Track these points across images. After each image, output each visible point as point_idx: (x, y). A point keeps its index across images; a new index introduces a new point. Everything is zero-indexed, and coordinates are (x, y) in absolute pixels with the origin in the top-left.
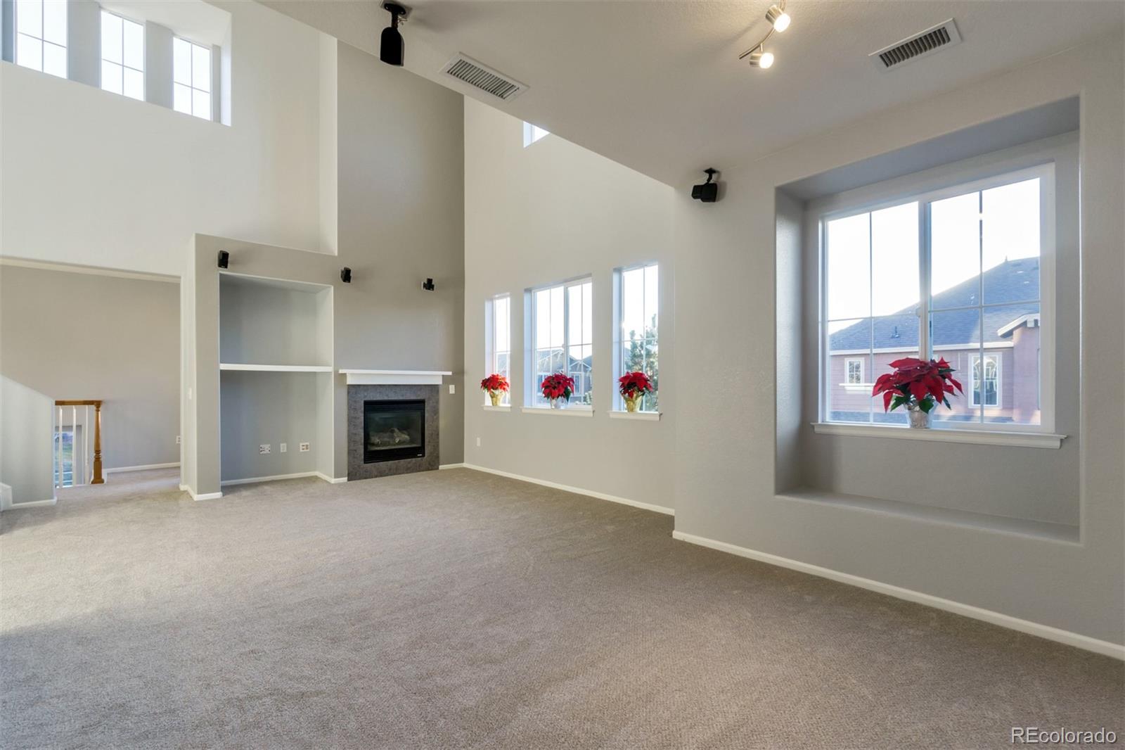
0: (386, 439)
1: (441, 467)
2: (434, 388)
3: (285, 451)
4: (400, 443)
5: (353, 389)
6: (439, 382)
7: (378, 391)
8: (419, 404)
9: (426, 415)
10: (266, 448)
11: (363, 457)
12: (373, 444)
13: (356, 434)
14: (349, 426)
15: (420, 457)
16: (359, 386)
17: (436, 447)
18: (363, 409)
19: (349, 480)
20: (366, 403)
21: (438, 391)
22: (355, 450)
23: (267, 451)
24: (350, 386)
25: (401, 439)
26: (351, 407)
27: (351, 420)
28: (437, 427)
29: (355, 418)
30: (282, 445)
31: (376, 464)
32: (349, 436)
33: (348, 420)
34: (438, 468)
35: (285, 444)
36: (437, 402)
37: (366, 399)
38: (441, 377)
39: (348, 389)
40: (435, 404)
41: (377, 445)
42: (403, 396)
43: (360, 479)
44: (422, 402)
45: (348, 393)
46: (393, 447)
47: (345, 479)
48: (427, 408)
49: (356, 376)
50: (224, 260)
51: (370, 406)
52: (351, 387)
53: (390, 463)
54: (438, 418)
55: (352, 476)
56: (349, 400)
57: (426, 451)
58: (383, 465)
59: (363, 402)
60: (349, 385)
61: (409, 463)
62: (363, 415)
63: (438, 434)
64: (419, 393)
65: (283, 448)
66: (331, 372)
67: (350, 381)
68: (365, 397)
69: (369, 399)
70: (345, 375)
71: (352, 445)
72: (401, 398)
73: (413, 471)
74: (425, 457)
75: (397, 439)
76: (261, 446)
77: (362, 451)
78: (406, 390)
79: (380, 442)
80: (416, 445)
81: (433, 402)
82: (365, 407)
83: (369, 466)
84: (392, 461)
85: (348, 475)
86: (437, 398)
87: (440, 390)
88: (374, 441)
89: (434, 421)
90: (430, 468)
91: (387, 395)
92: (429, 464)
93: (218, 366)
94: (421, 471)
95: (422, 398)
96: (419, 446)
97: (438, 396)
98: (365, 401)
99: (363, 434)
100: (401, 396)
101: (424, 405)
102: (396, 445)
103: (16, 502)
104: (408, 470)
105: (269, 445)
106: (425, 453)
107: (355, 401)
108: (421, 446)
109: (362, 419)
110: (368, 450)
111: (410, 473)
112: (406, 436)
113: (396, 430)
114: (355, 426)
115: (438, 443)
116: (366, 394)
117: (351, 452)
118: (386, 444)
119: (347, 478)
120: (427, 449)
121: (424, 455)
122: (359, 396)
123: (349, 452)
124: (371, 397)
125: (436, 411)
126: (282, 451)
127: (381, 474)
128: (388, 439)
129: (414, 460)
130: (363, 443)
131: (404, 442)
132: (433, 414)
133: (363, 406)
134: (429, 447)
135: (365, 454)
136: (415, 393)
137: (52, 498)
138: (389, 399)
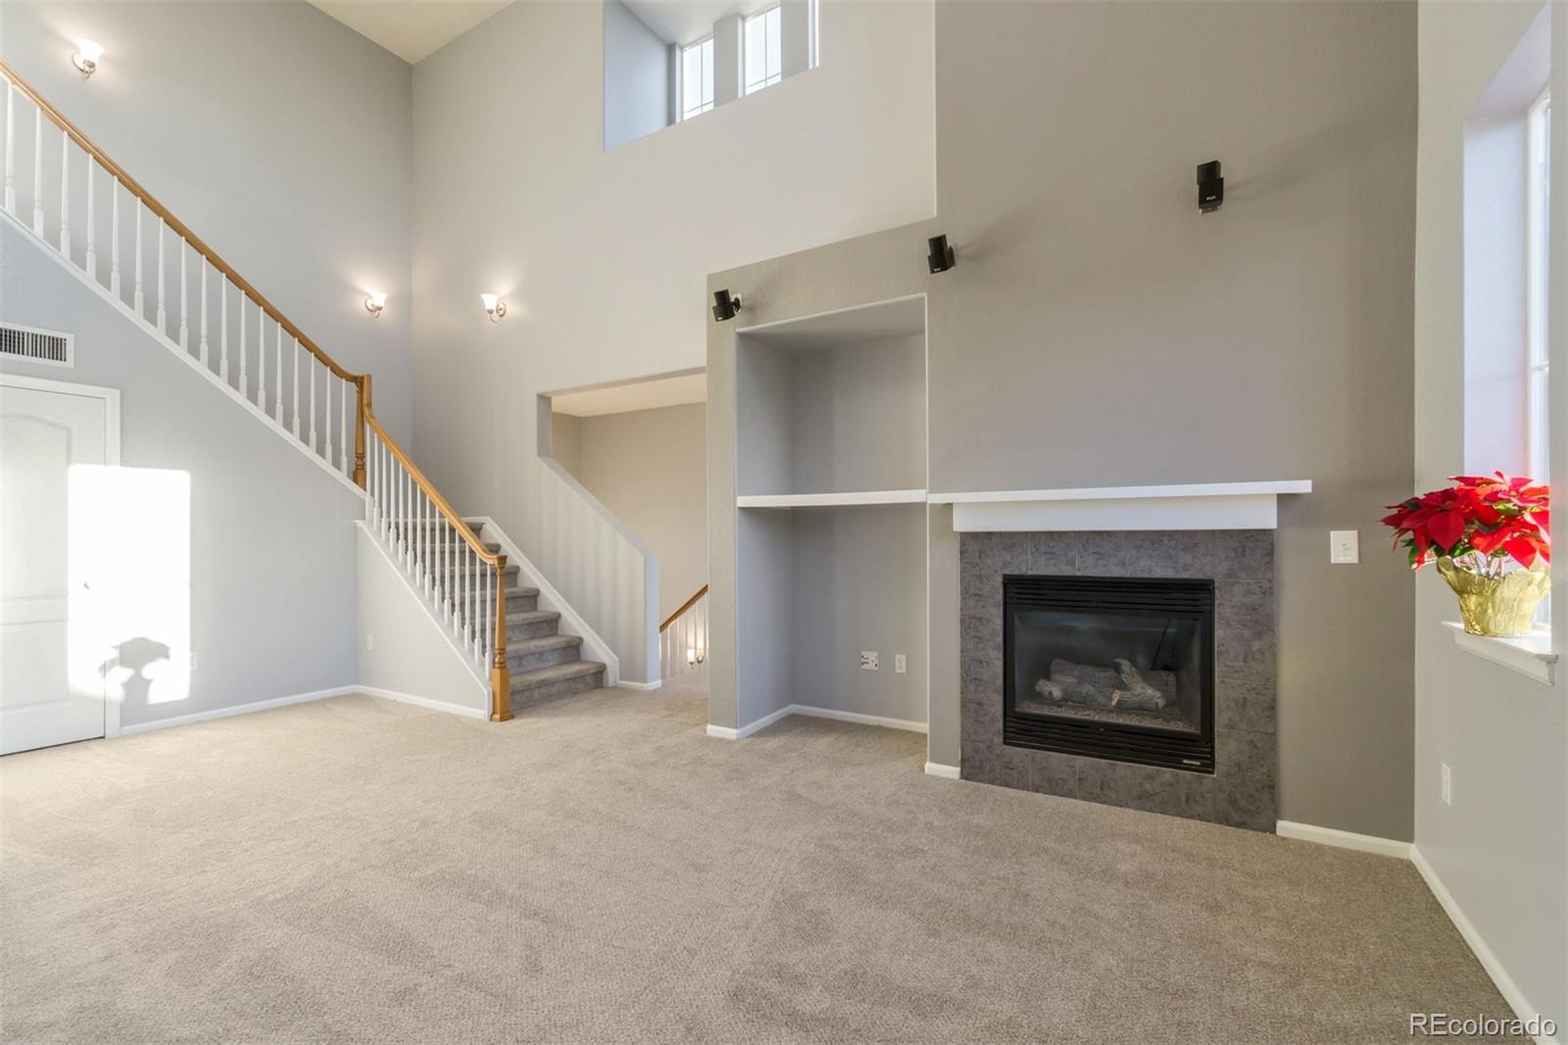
0: (1088, 689)
1: (1286, 828)
2: (1254, 546)
3: (904, 671)
4: (1121, 708)
5: (975, 544)
6: (1266, 518)
9: (1220, 633)
10: (872, 658)
11: (1000, 725)
12: (1037, 697)
13: (981, 661)
15: (1189, 768)
16: (989, 535)
17: (1265, 747)
18: (1000, 597)
19: (963, 776)
20: (1011, 583)
21: (1271, 552)
22: (980, 704)
23: (871, 666)
24: (964, 536)
25: (1127, 695)
26: (969, 592)
27: (969, 624)
28: (1270, 682)
29: (980, 619)
30: (898, 656)
31: (1040, 754)
32: (963, 664)
33: (962, 621)
34: (1272, 830)
36: (1269, 591)
37: (1007, 572)
38: (1274, 501)
39: (962, 544)
40: (1256, 599)
41: (1051, 701)
42: (1123, 564)
43: (992, 781)
44: (1202, 589)
45: (962, 552)
46: (1105, 718)
47: (953, 772)
48: (1226, 610)
49: (976, 510)
51: (1021, 593)
52: (968, 538)
53: (1081, 761)
54: (1272, 653)
55: (973, 768)
56: (963, 571)
57: (1221, 753)
58: (1058, 761)
59: (1000, 579)
60: (960, 534)
61: (1151, 778)
62: (1000, 612)
64: (1188, 558)
65: (900, 663)
66: (923, 504)
67: (961, 523)
68: (1005, 565)
69: (1017, 573)
70: (949, 508)
71: (972, 687)
72: (1115, 571)
73: (1163, 808)
74: (1212, 773)
75: (1117, 696)
76: (863, 653)
77: (998, 709)
78: (1137, 548)
79: (1057, 693)
80: (1178, 726)
81: (1249, 592)
82: (1005, 593)
83: (1018, 754)
84: (1089, 759)
85: (963, 763)
86: (1270, 576)
87: (1276, 552)
88: (1037, 689)
89: (1254, 659)
90: (1236, 818)
91: (1072, 563)
92: (1233, 802)
93: (735, 501)
94: (1192, 817)
95: (1200, 576)
96: (1192, 730)
97: (1271, 569)
98: (1005, 577)
99: (998, 665)
100: (1116, 565)
101: (1212, 598)
102: (1111, 711)
103: (621, 679)
104: (1143, 800)
105: (876, 654)
106: (1212, 759)
107: (980, 577)
108: (1198, 732)
109: (999, 622)
110: (1018, 709)
111: (1150, 810)
112: (1150, 691)
113: (1125, 665)
114: (979, 639)
115: (1272, 738)
116: (1008, 557)
117: (970, 707)
118: (1084, 703)
119: (958, 769)
120: (1225, 749)
121: (1209, 766)
122: (990, 562)
123: (963, 706)
124: (1023, 566)
125: (1262, 623)
126: (898, 671)
127: (1051, 786)
128: (1092, 690)
129: (1167, 773)
130: (1001, 689)
131: (1141, 709)
132: (1246, 633)
133: (1001, 591)
134: (1232, 745)
135: (1005, 720)
136: (1170, 557)
137: (645, 681)
138: (1078, 574)
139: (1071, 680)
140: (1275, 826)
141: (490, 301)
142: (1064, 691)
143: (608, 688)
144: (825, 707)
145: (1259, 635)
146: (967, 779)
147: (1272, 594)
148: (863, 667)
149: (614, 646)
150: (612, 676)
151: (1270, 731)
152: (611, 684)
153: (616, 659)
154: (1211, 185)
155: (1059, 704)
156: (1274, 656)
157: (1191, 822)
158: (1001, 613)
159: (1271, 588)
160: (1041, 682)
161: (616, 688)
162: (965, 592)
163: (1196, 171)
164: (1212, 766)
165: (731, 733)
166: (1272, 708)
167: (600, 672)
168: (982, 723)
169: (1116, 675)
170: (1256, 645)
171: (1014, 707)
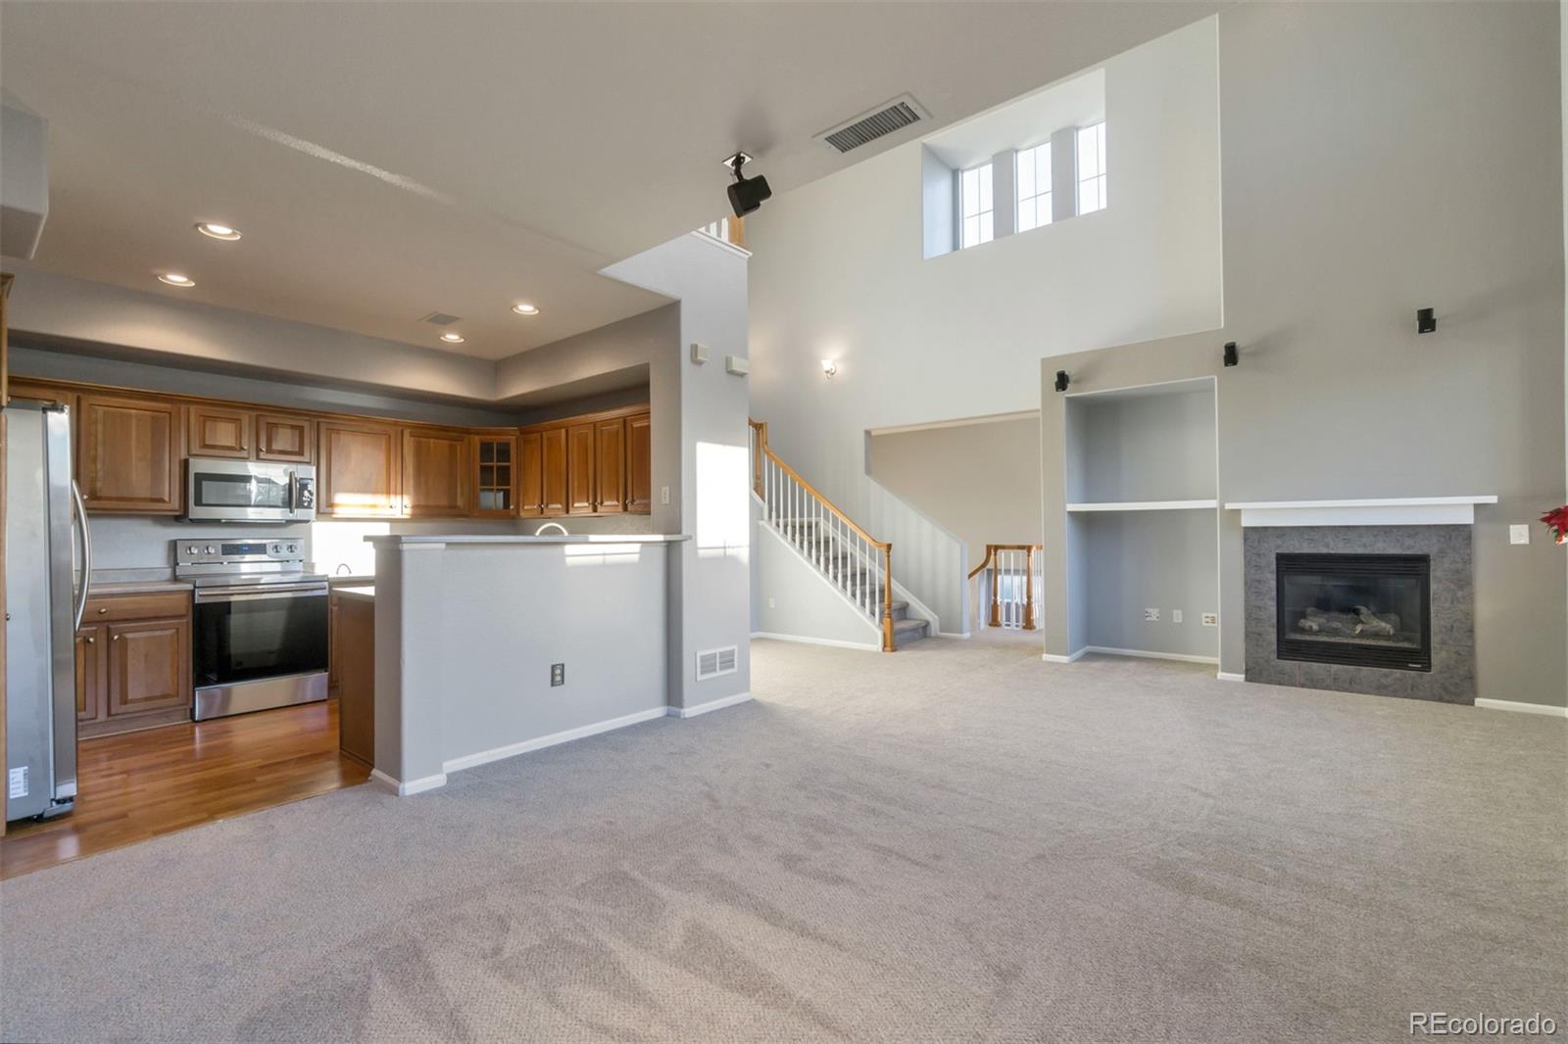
0: (1336, 624)
1: (1481, 702)
2: (1457, 534)
3: (1180, 621)
4: (1363, 634)
5: (1255, 534)
6: (1467, 518)
7: (1306, 537)
8: (1415, 566)
9: (1433, 586)
10: (1154, 614)
11: (1275, 647)
12: (1300, 630)
13: (1260, 608)
14: (1246, 593)
15: (1413, 669)
16: (1266, 528)
17: (1466, 654)
18: (1274, 567)
19: (1247, 680)
20: (1280, 558)
21: (1469, 538)
22: (1259, 634)
23: (1154, 618)
24: (1247, 530)
25: (1367, 627)
26: (1251, 565)
27: (1251, 586)
28: (1470, 615)
29: (1259, 581)
30: (1175, 612)
31: (1304, 664)
32: (1246, 610)
33: (1246, 583)
34: (1472, 703)
35: (1180, 612)
36: (1468, 561)
37: (1278, 551)
38: (1472, 508)
39: (1245, 535)
40: (1459, 566)
41: (1310, 631)
42: (1365, 546)
43: (1269, 682)
44: (1423, 560)
45: (1245, 540)
46: (1351, 641)
47: (1241, 677)
48: (1437, 573)
49: (1257, 513)
50: (1062, 381)
51: (1289, 565)
52: (1250, 531)
53: (1335, 667)
54: (1471, 599)
55: (1253, 674)
56: (1246, 551)
57: (1435, 659)
58: (1317, 668)
59: (1273, 556)
60: (1245, 528)
61: (1386, 676)
63: (1471, 630)
64: (1413, 541)
65: (1178, 616)
66: (1215, 509)
67: (1247, 521)
68: (1278, 547)
69: (1288, 551)
70: (1238, 512)
71: (1253, 624)
72: (1360, 551)
73: (1395, 694)
74: (1430, 671)
75: (1359, 628)
76: (1147, 610)
77: (1273, 637)
78: (1375, 536)
79: (1315, 627)
80: (1406, 645)
81: (1455, 562)
82: (1277, 564)
83: (1289, 665)
84: (1340, 666)
85: (1247, 672)
86: (1469, 551)
87: (1473, 535)
88: (1300, 624)
89: (1458, 602)
90: (1447, 698)
91: (1327, 546)
92: (1445, 689)
93: (1065, 507)
94: (1416, 698)
95: (1420, 553)
96: (1415, 646)
97: (1470, 548)
98: (1277, 554)
99: (1274, 610)
100: (1360, 546)
101: (1428, 567)
102: (1354, 637)
103: (941, 631)
104: (1381, 690)
105: (1157, 610)
106: (1430, 663)
107: (1259, 555)
108: (1419, 647)
109: (1273, 583)
110: (1287, 637)
111: (1386, 695)
112: (1383, 624)
113: (1363, 609)
114: (1258, 593)
115: (1471, 651)
116: (1280, 542)
117: (1252, 636)
118: (1335, 632)
119: (1243, 676)
120: (1438, 657)
121: (1427, 667)
122: (1266, 545)
123: (1247, 636)
124: (1291, 547)
125: (1463, 581)
126: (1175, 620)
127: (1313, 683)
128: (1340, 625)
129: (1398, 673)
130: (1275, 624)
131: (1376, 635)
132: (1452, 586)
133: (1275, 563)
134: (1444, 654)
135: (1278, 645)
136: (1398, 541)
137: (962, 633)
138: (1332, 552)
139: (1322, 620)
140: (1473, 701)
141: (827, 364)
142: (1320, 626)
143: (930, 637)
144: (1114, 647)
145: (1461, 588)
146: (1250, 681)
147: (1470, 563)
148: (1148, 619)
149: (934, 609)
150: (935, 628)
151: (1470, 644)
152: (933, 634)
153: (936, 617)
154: (1426, 321)
155: (1317, 633)
156: (1472, 600)
157: (1417, 701)
158: (1275, 577)
159: (1470, 559)
160: (1302, 621)
161: (937, 638)
162: (1247, 563)
163: (1416, 314)
164: (1430, 667)
165: (1064, 659)
166: (1471, 631)
167: (926, 626)
168: (1262, 646)
169: (1356, 616)
170: (1460, 594)
171: (1284, 635)
